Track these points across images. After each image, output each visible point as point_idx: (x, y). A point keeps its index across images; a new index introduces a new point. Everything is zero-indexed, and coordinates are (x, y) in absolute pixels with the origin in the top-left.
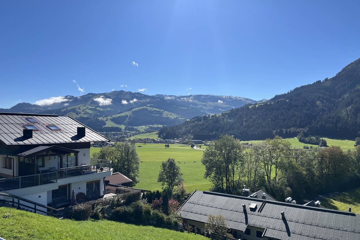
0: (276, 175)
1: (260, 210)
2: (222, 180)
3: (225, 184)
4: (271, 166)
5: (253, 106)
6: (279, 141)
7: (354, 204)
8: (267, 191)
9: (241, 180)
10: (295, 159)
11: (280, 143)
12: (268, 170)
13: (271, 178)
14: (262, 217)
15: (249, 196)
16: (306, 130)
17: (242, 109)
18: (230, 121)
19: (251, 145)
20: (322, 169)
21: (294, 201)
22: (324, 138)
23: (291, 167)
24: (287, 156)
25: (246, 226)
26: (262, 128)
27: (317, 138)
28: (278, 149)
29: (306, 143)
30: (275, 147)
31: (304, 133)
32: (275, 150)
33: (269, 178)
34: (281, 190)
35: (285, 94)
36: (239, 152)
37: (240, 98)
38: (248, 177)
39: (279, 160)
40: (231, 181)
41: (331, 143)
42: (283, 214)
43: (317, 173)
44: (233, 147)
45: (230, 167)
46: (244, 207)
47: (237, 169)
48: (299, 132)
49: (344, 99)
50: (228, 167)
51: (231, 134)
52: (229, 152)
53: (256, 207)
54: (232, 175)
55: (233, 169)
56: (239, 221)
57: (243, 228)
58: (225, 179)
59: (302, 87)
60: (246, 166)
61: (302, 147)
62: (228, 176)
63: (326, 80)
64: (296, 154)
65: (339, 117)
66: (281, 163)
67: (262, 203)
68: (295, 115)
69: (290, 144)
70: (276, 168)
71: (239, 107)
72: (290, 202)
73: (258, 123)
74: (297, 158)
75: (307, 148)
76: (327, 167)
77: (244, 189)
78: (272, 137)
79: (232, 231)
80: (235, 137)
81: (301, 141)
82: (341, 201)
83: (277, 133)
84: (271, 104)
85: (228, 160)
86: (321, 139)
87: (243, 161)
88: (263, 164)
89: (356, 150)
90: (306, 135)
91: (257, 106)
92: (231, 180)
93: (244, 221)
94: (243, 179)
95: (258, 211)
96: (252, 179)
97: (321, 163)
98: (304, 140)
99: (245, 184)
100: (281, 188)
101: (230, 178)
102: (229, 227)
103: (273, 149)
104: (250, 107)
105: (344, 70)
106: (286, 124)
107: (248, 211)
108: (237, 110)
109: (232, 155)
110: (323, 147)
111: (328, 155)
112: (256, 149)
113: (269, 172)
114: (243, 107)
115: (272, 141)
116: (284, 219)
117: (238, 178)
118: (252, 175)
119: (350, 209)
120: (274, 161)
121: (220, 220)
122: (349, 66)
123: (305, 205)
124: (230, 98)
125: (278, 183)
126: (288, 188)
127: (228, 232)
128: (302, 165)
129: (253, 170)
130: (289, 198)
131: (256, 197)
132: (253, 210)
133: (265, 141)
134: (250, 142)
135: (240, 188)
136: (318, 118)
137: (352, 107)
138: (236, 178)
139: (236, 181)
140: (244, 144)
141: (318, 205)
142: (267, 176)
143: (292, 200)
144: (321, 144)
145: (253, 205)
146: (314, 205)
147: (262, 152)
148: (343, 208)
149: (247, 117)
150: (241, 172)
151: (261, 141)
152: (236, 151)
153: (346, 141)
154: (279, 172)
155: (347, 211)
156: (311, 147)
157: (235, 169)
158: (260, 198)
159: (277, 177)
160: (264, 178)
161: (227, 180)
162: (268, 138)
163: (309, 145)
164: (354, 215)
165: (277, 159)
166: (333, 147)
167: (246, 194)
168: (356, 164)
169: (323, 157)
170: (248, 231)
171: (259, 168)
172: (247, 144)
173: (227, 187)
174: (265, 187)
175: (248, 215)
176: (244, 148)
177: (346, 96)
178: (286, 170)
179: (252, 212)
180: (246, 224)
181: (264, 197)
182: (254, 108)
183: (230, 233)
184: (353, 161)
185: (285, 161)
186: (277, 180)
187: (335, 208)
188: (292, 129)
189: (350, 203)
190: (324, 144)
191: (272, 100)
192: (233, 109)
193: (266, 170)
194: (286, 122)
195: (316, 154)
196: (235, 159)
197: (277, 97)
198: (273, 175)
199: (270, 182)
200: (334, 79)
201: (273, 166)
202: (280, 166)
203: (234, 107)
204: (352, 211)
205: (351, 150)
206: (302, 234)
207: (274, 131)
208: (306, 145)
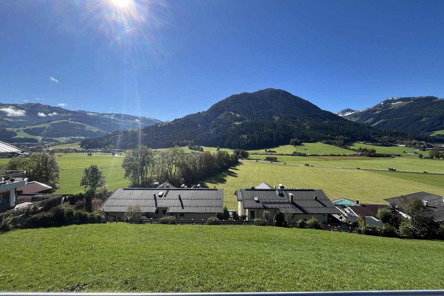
0: (175, 171)
1: (165, 196)
2: (138, 178)
3: (141, 181)
4: (172, 165)
5: (160, 125)
6: (178, 148)
7: (217, 184)
8: (170, 182)
9: (152, 177)
10: (186, 160)
11: (178, 150)
12: (170, 168)
13: (173, 173)
14: (166, 200)
15: (158, 187)
16: (193, 141)
17: (153, 126)
18: (145, 134)
19: (160, 152)
20: (201, 165)
21: (186, 186)
22: (202, 147)
23: (185, 165)
24: (182, 158)
25: (156, 208)
26: (167, 140)
27: (198, 147)
28: (177, 154)
29: (192, 149)
30: (175, 153)
31: (191, 143)
32: (175, 155)
33: (171, 173)
34: (178, 180)
35: (181, 118)
36: (151, 157)
37: (151, 119)
38: (157, 174)
39: (177, 161)
40: (145, 179)
41: (206, 149)
42: (179, 196)
43: (198, 168)
44: (147, 154)
45: (144, 168)
46: (155, 195)
47: (150, 169)
48: (188, 143)
49: (212, 124)
50: (143, 168)
51: (145, 145)
52: (144, 157)
53: (163, 194)
54: (146, 174)
55: (147, 170)
56: (151, 205)
57: (153, 210)
58: (140, 177)
59: (191, 115)
60: (156, 166)
61: (190, 152)
62: (143, 175)
63: (203, 112)
64: (187, 157)
65: (209, 134)
66: (179, 163)
67: (167, 191)
68: (186, 132)
69: (184, 151)
70: (176, 166)
71: (151, 125)
72: (184, 187)
73: (164, 137)
74: (187, 159)
75: (193, 153)
76: (204, 164)
77: (154, 183)
78: (173, 147)
79: (145, 214)
80: (149, 147)
81: (190, 148)
82: (210, 183)
83: (176, 144)
84: (172, 124)
85: (143, 163)
86: (200, 147)
87: (154, 163)
88: (167, 164)
89: (217, 153)
90: (192, 145)
91: (163, 125)
92: (145, 177)
93: (155, 205)
94: (153, 176)
95: (164, 197)
96: (160, 175)
97: (200, 161)
98: (191, 148)
99: (155, 179)
100: (178, 179)
101: (144, 176)
102: (144, 212)
103: (174, 154)
104: (159, 125)
105: (212, 107)
106: (182, 138)
107: (157, 197)
108: (150, 127)
109: (146, 159)
110: (201, 152)
111: (204, 157)
112: (163, 154)
113: (171, 169)
114: (154, 125)
115: (173, 149)
116: (180, 199)
117: (150, 175)
118: (160, 173)
119: (215, 186)
120: (174, 162)
121: (137, 208)
122: (214, 105)
123: (192, 188)
124: (144, 118)
125: (177, 176)
126: (183, 179)
127: (143, 215)
128: (191, 163)
129: (161, 169)
130: (183, 185)
131: (163, 187)
132: (160, 196)
133: (169, 149)
134: (158, 150)
135: (152, 182)
136: (199, 135)
137: (216, 129)
138: (149, 176)
139: (148, 178)
140: (154, 151)
141: (199, 187)
142: (170, 172)
143: (185, 186)
144: (200, 150)
145: (161, 193)
146: (197, 187)
147: (167, 156)
148: (211, 187)
149: (156, 132)
150: (153, 171)
151: (166, 149)
152: (149, 157)
153: (213, 148)
154: (177, 169)
155: (213, 188)
156: (195, 152)
157: (148, 169)
158: (165, 188)
159: (176, 172)
160: (168, 173)
161: (142, 178)
162: (170, 147)
163: (194, 151)
164: (217, 190)
165: (176, 160)
166: (207, 152)
167: (156, 186)
168: (217, 161)
169: (201, 157)
170: (157, 211)
171: (164, 167)
172: (157, 151)
173: (142, 183)
174: (168, 179)
175: (157, 200)
176: (155, 154)
177: (213, 122)
178: (182, 168)
179: (160, 198)
180: (156, 207)
181: (168, 187)
182: (161, 127)
183: (144, 215)
184: (216, 159)
185: (181, 161)
186: (176, 174)
187: (207, 187)
188: (185, 141)
189: (214, 183)
190: (202, 150)
191: (173, 121)
192: (146, 126)
193: (169, 168)
194: (181, 137)
195: (198, 156)
196: (148, 162)
197: (176, 120)
198: (173, 171)
199: (171, 176)
200: (207, 112)
201: (174, 166)
202: (178, 165)
203: (147, 125)
204: (216, 188)
205: (215, 153)
206: (190, 205)
207: (174, 142)
208: (193, 151)
